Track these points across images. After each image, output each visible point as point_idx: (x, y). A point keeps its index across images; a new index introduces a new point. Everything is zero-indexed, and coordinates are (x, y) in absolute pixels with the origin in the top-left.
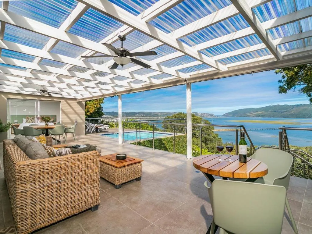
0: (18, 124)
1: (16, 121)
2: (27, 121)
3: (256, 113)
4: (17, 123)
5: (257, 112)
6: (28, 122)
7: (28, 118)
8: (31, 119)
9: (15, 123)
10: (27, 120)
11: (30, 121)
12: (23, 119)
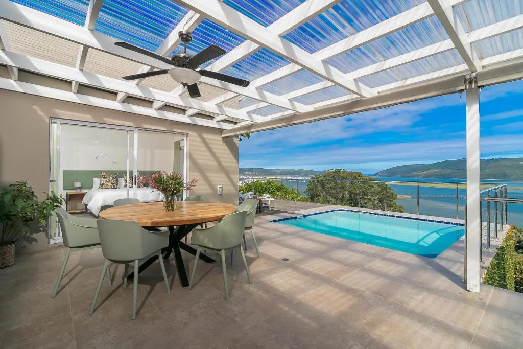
0: (84, 191)
1: (78, 185)
2: (102, 185)
3: (428, 171)
4: (80, 188)
5: (429, 169)
6: (104, 186)
7: (104, 178)
8: (111, 178)
9: (76, 188)
10: (103, 181)
11: (109, 184)
12: (94, 179)
